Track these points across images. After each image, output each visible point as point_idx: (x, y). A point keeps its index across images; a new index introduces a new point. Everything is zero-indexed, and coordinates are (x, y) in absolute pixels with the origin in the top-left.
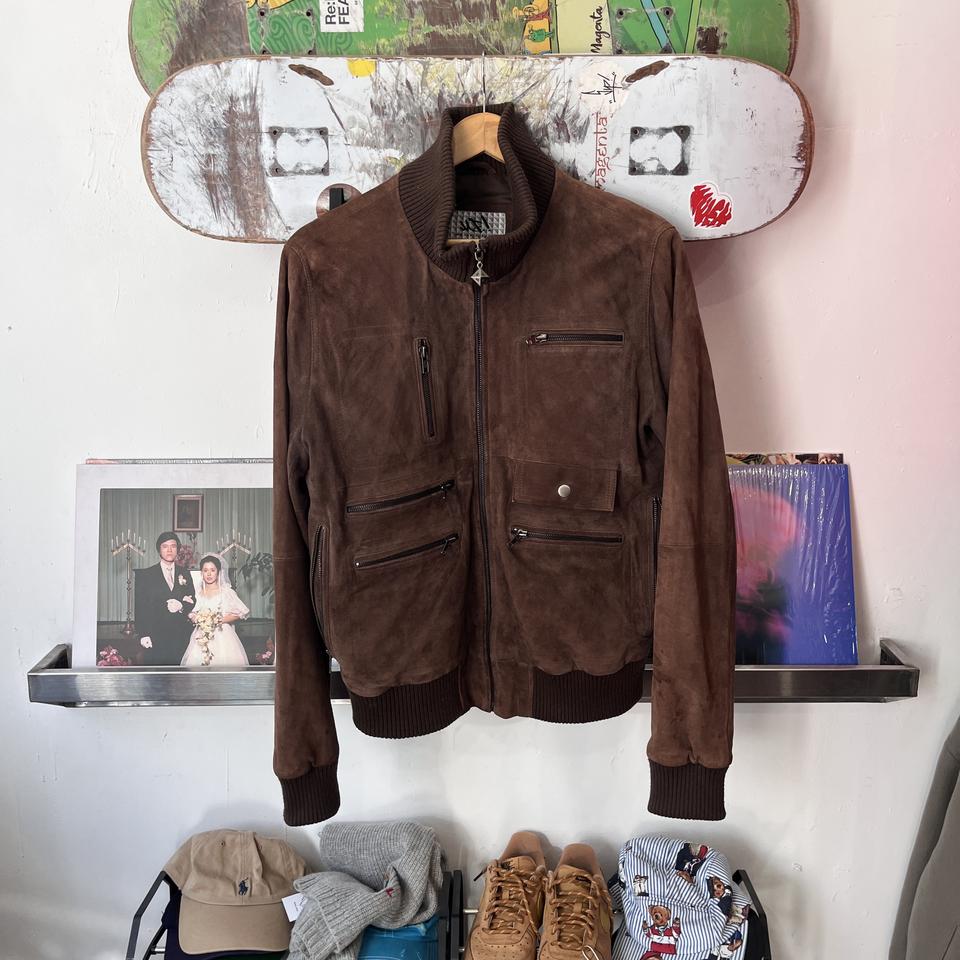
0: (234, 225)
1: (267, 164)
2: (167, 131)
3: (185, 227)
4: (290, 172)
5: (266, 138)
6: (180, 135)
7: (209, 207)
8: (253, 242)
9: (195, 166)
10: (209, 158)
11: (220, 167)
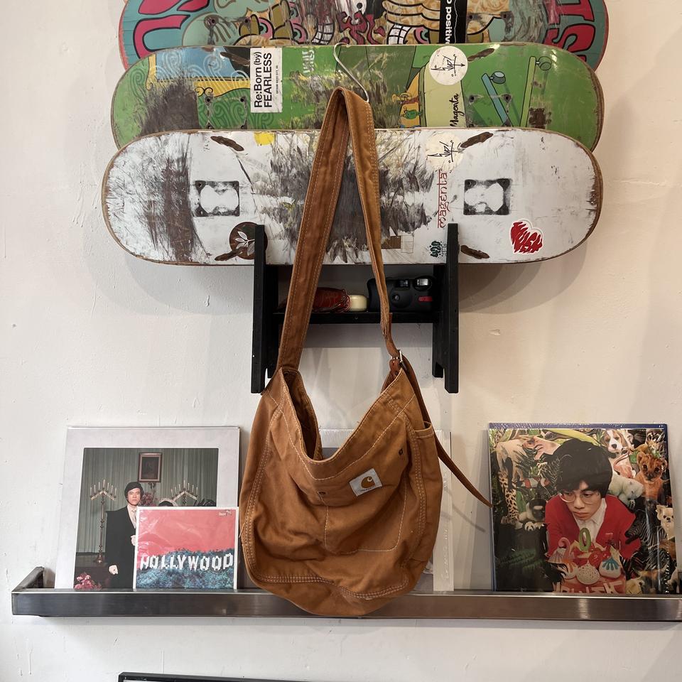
0: (167, 252)
1: (193, 208)
2: (121, 184)
3: (132, 253)
4: (210, 213)
5: (193, 190)
6: (130, 187)
7: (149, 239)
8: (181, 264)
9: (140, 209)
10: (151, 203)
11: (159, 210)
